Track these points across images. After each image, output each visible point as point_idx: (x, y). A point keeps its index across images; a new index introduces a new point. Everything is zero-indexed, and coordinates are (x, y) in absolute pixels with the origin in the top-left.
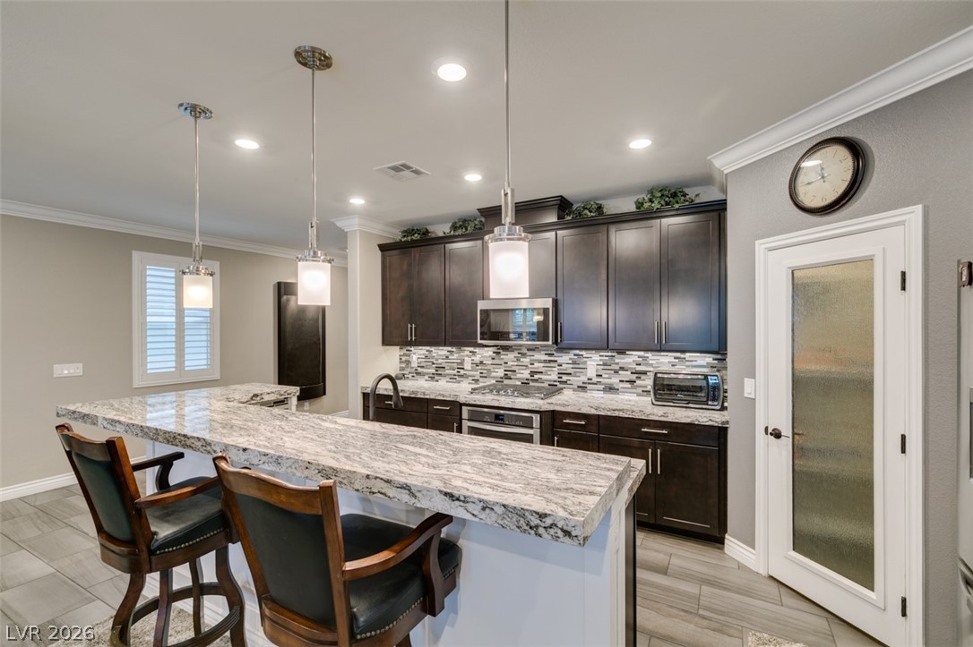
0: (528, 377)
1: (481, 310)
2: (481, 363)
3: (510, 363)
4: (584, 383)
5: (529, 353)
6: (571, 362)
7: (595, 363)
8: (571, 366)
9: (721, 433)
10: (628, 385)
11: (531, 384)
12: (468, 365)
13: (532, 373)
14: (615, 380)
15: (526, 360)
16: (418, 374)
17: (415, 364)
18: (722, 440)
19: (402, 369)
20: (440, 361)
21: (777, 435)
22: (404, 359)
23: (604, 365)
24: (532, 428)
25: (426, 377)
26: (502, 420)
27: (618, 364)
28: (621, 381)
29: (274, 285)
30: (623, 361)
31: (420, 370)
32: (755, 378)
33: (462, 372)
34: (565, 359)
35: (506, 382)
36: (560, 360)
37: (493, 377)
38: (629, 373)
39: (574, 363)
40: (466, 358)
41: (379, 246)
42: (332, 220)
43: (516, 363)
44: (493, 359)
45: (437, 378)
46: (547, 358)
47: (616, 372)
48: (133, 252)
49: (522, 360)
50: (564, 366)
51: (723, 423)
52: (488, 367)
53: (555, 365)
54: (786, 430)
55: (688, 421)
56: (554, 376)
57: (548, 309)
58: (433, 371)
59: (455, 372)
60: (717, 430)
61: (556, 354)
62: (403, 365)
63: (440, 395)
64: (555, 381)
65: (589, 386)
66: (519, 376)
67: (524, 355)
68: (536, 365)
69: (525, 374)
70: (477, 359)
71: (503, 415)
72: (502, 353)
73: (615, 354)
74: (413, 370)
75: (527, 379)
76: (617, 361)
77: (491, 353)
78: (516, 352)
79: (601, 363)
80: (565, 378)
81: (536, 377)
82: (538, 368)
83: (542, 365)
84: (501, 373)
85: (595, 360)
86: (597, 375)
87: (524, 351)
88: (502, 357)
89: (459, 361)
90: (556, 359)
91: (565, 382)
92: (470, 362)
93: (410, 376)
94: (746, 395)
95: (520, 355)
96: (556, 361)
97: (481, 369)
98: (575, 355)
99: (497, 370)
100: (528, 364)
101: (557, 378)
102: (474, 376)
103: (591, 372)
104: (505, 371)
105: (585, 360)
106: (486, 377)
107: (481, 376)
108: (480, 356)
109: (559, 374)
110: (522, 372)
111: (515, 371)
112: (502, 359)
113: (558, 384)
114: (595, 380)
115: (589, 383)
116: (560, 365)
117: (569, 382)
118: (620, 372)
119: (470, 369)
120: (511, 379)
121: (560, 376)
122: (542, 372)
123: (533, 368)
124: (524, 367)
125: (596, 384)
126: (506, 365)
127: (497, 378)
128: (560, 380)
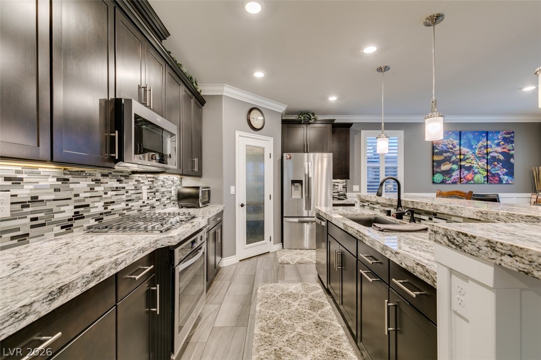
0: (102, 210)
2: (35, 199)
3: (82, 195)
4: (141, 207)
6: (133, 188)
7: (146, 188)
8: (133, 192)
13: (106, 205)
14: (154, 201)
15: (100, 189)
21: (242, 206)
23: (150, 188)
27: (155, 187)
30: (157, 185)
32: (235, 186)
36: (127, 187)
37: (57, 223)
38: (159, 193)
39: (136, 188)
43: (88, 195)
44: (57, 190)
46: (118, 185)
49: (96, 189)
50: (130, 192)
52: (49, 206)
53: (123, 192)
54: (245, 204)
56: (123, 205)
61: (123, 180)
65: (143, 209)
66: (91, 211)
67: (98, 181)
68: (110, 193)
69: (99, 207)
70: (25, 193)
72: (72, 180)
73: (154, 179)
75: (101, 214)
77: (53, 181)
78: (90, 179)
80: (130, 204)
81: (110, 208)
82: (111, 197)
83: (115, 193)
84: (69, 211)
85: (146, 185)
86: (147, 198)
88: (71, 186)
90: (124, 185)
92: (10, 200)
95: (94, 183)
96: (124, 188)
97: (32, 212)
98: (136, 181)
99: (62, 209)
100: (102, 194)
101: (125, 206)
102: (18, 229)
103: (145, 195)
104: (76, 207)
105: (141, 185)
106: (44, 225)
107: (32, 227)
108: (31, 187)
109: (127, 201)
110: (96, 204)
111: (88, 205)
112: (72, 190)
113: (125, 212)
114: (146, 202)
115: (144, 206)
116: (127, 192)
117: (133, 208)
118: (156, 193)
119: (8, 214)
120: (83, 217)
121: (127, 203)
122: (114, 202)
123: (79, 201)
124: (98, 199)
125: (146, 206)
126: (77, 198)
127: (64, 221)
128: (128, 207)
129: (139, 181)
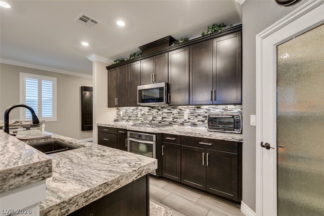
0: (161, 120)
1: (139, 90)
2: (144, 114)
3: (154, 114)
4: (183, 122)
5: (161, 109)
6: (177, 113)
7: (187, 113)
8: (178, 114)
9: (239, 145)
10: (201, 123)
11: (162, 123)
12: (139, 115)
13: (163, 118)
14: (196, 121)
15: (160, 112)
16: (123, 119)
17: (121, 116)
18: (240, 149)
19: (118, 117)
20: (130, 114)
21: (268, 147)
22: (118, 113)
23: (192, 113)
24: (152, 141)
25: (125, 120)
26: (142, 137)
27: (197, 113)
28: (198, 121)
29: (80, 87)
30: (199, 111)
31: (123, 118)
32: (255, 114)
33: (137, 118)
34: (175, 111)
35: (153, 122)
36: (173, 112)
37: (148, 120)
38: (202, 117)
39: (179, 113)
40: (139, 112)
41: (106, 67)
42: (86, 57)
43: (156, 114)
44: (148, 112)
45: (129, 121)
46: (168, 111)
47: (196, 117)
48: (20, 73)
50: (175, 115)
51: (240, 140)
52: (147, 116)
53: (171, 114)
54: (273, 144)
55: (222, 139)
56: (171, 119)
57: (163, 87)
58: (127, 118)
59: (135, 118)
60: (237, 144)
61: (172, 109)
62: (118, 116)
63: (121, 126)
64: (171, 121)
65: (185, 124)
66: (157, 119)
68: (164, 114)
69: (160, 118)
70: (143, 112)
71: (142, 135)
72: (152, 110)
73: (196, 108)
74: (121, 118)
75: (161, 121)
76: (197, 111)
77: (147, 110)
79: (190, 113)
80: (175, 120)
81: (164, 119)
82: (165, 116)
83: (166, 114)
84: (151, 118)
86: (188, 118)
87: (160, 108)
88: (151, 111)
89: (136, 114)
90: (172, 111)
91: (175, 122)
92: (140, 114)
93: (120, 120)
94: (251, 124)
95: (158, 110)
96: (172, 112)
97: (144, 117)
98: (179, 109)
99: (149, 117)
100: (161, 114)
101: (172, 120)
102: (141, 120)
103: (186, 117)
104: (153, 117)
105: (183, 111)
106: (146, 120)
107: (144, 120)
108: (143, 111)
109: (173, 118)
110: (159, 117)
111: (156, 117)
112: (152, 112)
113: (172, 122)
114: (188, 120)
115: (185, 122)
116: (173, 114)
117: (177, 122)
118: (198, 117)
119: (140, 117)
120: (155, 121)
121: (173, 119)
122: (166, 118)
123: (163, 116)
124: (160, 116)
125: (188, 122)
126: (153, 115)
127: (150, 120)
128: (173, 121)
129: (182, 109)
